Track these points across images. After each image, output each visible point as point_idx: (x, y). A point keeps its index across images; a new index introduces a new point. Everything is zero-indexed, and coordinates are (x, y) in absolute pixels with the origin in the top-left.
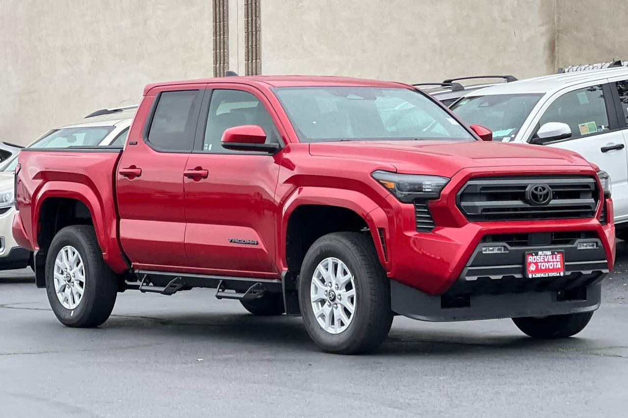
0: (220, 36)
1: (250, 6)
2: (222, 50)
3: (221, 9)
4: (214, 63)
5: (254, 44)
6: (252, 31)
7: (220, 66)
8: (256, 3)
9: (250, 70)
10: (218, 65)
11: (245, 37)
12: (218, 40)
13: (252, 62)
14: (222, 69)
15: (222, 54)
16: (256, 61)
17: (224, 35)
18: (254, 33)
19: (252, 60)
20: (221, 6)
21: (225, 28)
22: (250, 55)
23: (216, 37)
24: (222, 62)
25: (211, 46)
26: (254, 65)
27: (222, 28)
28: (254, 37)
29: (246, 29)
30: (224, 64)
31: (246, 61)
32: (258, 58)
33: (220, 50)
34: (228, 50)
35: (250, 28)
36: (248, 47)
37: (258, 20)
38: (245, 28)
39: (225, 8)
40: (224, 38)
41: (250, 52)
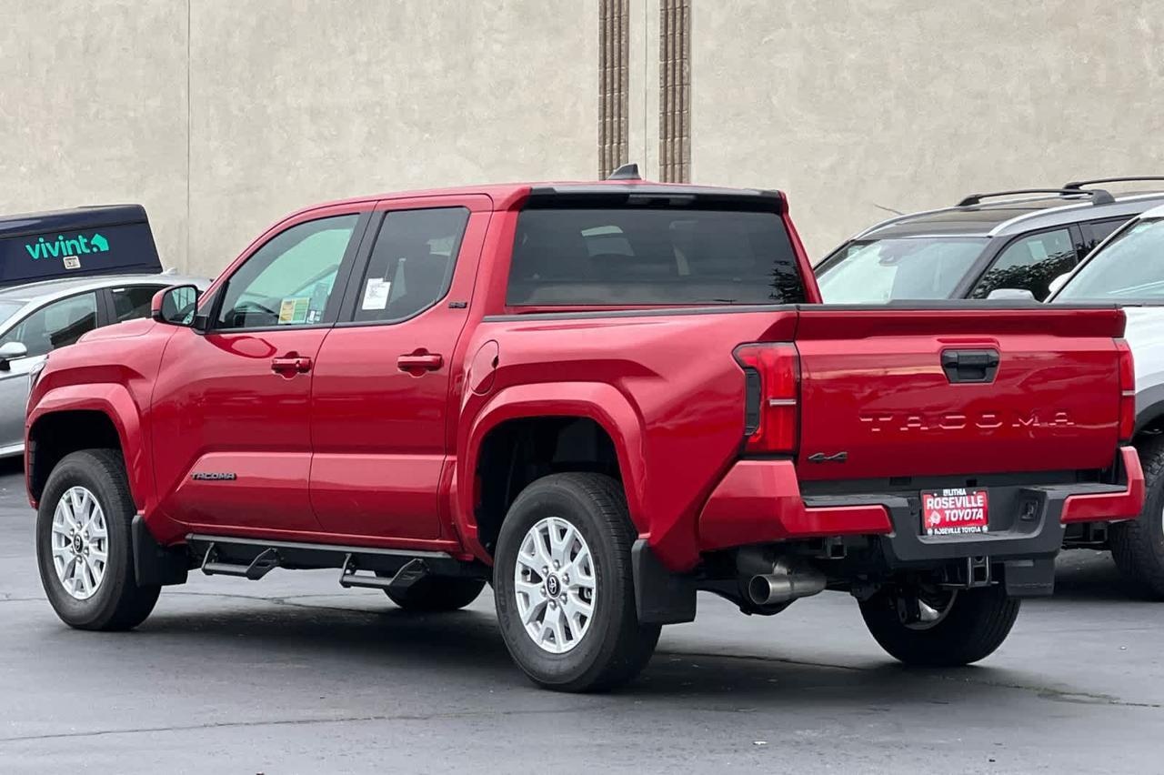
0: (612, 93)
1: (670, 39)
2: (615, 119)
3: (616, 43)
4: (599, 142)
5: (678, 108)
6: (674, 85)
7: (611, 147)
8: (682, 34)
9: (669, 155)
10: (607, 146)
11: (661, 96)
12: (608, 100)
13: (673, 140)
14: (615, 153)
15: (616, 126)
16: (681, 141)
17: (620, 92)
18: (678, 88)
19: (674, 137)
20: (616, 37)
21: (623, 79)
22: (670, 128)
23: (605, 94)
24: (615, 140)
25: (595, 111)
26: (677, 146)
27: (616, 76)
28: (678, 96)
29: (662, 81)
30: (619, 143)
31: (661, 138)
32: (684, 134)
33: (612, 118)
34: (627, 118)
35: (669, 79)
36: (665, 114)
37: (684, 65)
38: (661, 78)
39: (622, 42)
40: (620, 96)
41: (670, 123)
